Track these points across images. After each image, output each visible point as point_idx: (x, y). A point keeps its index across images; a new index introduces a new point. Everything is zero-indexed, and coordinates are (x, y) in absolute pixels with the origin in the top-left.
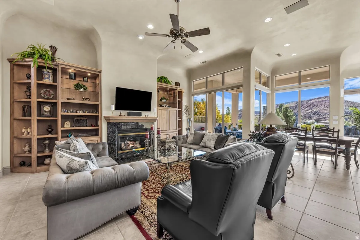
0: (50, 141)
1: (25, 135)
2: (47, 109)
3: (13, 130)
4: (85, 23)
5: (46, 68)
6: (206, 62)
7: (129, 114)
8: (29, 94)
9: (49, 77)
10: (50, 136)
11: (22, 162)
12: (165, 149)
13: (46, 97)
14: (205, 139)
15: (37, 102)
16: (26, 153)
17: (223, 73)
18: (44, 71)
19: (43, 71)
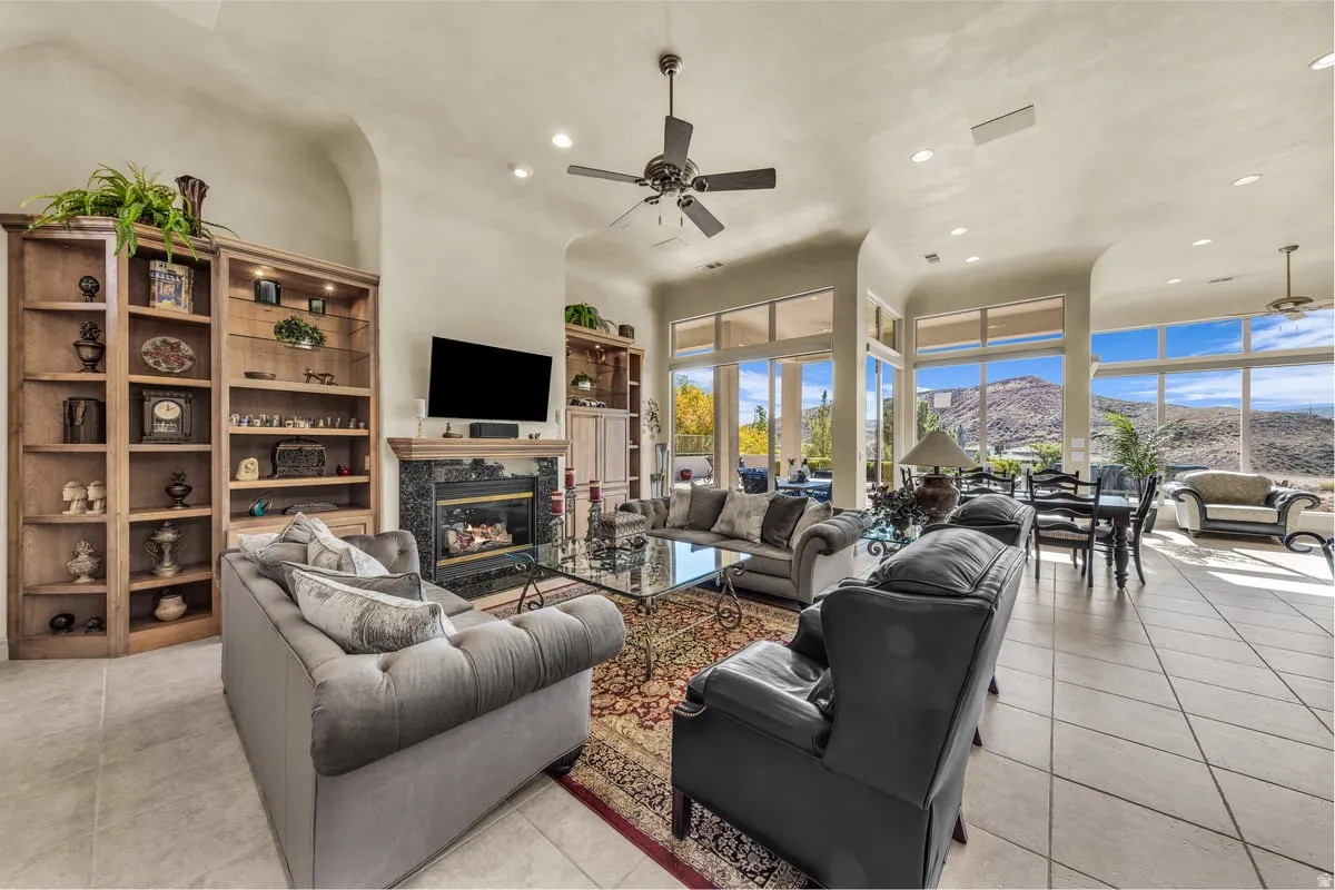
0: (180, 533)
1: (74, 513)
2: (167, 411)
3: (21, 495)
4: (321, 106)
5: (169, 258)
6: (719, 265)
7: (475, 432)
8: (90, 356)
9: (178, 290)
10: (179, 513)
11: (59, 616)
12: (615, 548)
13: (163, 367)
14: (729, 510)
15: (132, 385)
16: (78, 581)
17: (772, 305)
18: (158, 269)
19: (151, 268)
